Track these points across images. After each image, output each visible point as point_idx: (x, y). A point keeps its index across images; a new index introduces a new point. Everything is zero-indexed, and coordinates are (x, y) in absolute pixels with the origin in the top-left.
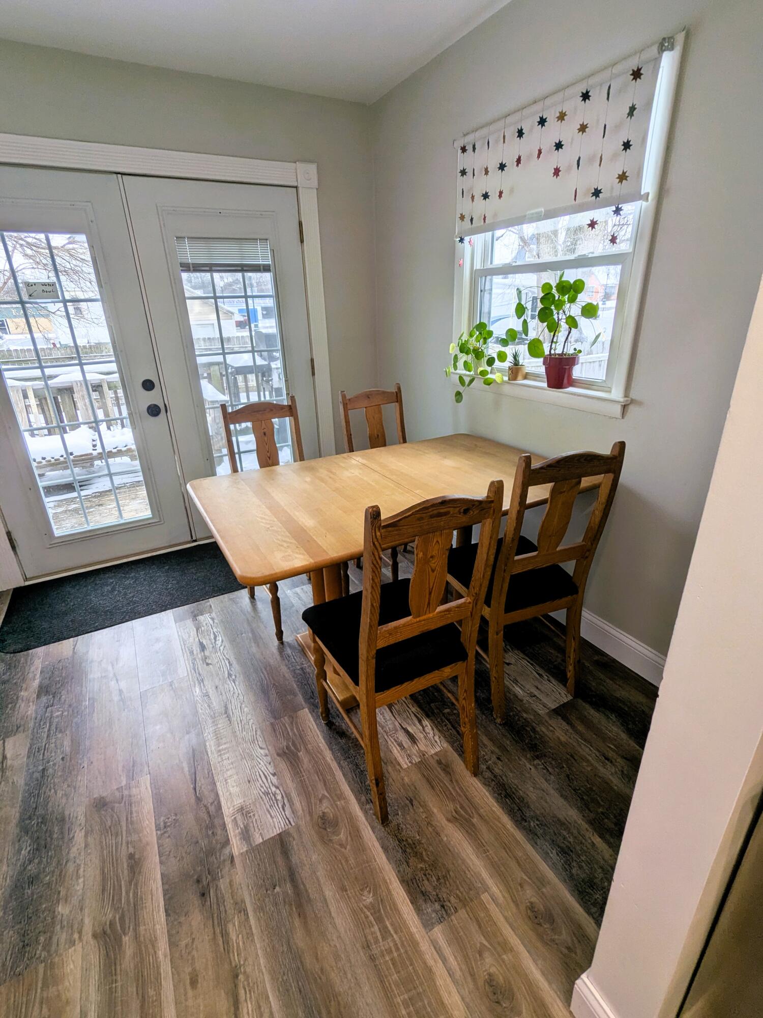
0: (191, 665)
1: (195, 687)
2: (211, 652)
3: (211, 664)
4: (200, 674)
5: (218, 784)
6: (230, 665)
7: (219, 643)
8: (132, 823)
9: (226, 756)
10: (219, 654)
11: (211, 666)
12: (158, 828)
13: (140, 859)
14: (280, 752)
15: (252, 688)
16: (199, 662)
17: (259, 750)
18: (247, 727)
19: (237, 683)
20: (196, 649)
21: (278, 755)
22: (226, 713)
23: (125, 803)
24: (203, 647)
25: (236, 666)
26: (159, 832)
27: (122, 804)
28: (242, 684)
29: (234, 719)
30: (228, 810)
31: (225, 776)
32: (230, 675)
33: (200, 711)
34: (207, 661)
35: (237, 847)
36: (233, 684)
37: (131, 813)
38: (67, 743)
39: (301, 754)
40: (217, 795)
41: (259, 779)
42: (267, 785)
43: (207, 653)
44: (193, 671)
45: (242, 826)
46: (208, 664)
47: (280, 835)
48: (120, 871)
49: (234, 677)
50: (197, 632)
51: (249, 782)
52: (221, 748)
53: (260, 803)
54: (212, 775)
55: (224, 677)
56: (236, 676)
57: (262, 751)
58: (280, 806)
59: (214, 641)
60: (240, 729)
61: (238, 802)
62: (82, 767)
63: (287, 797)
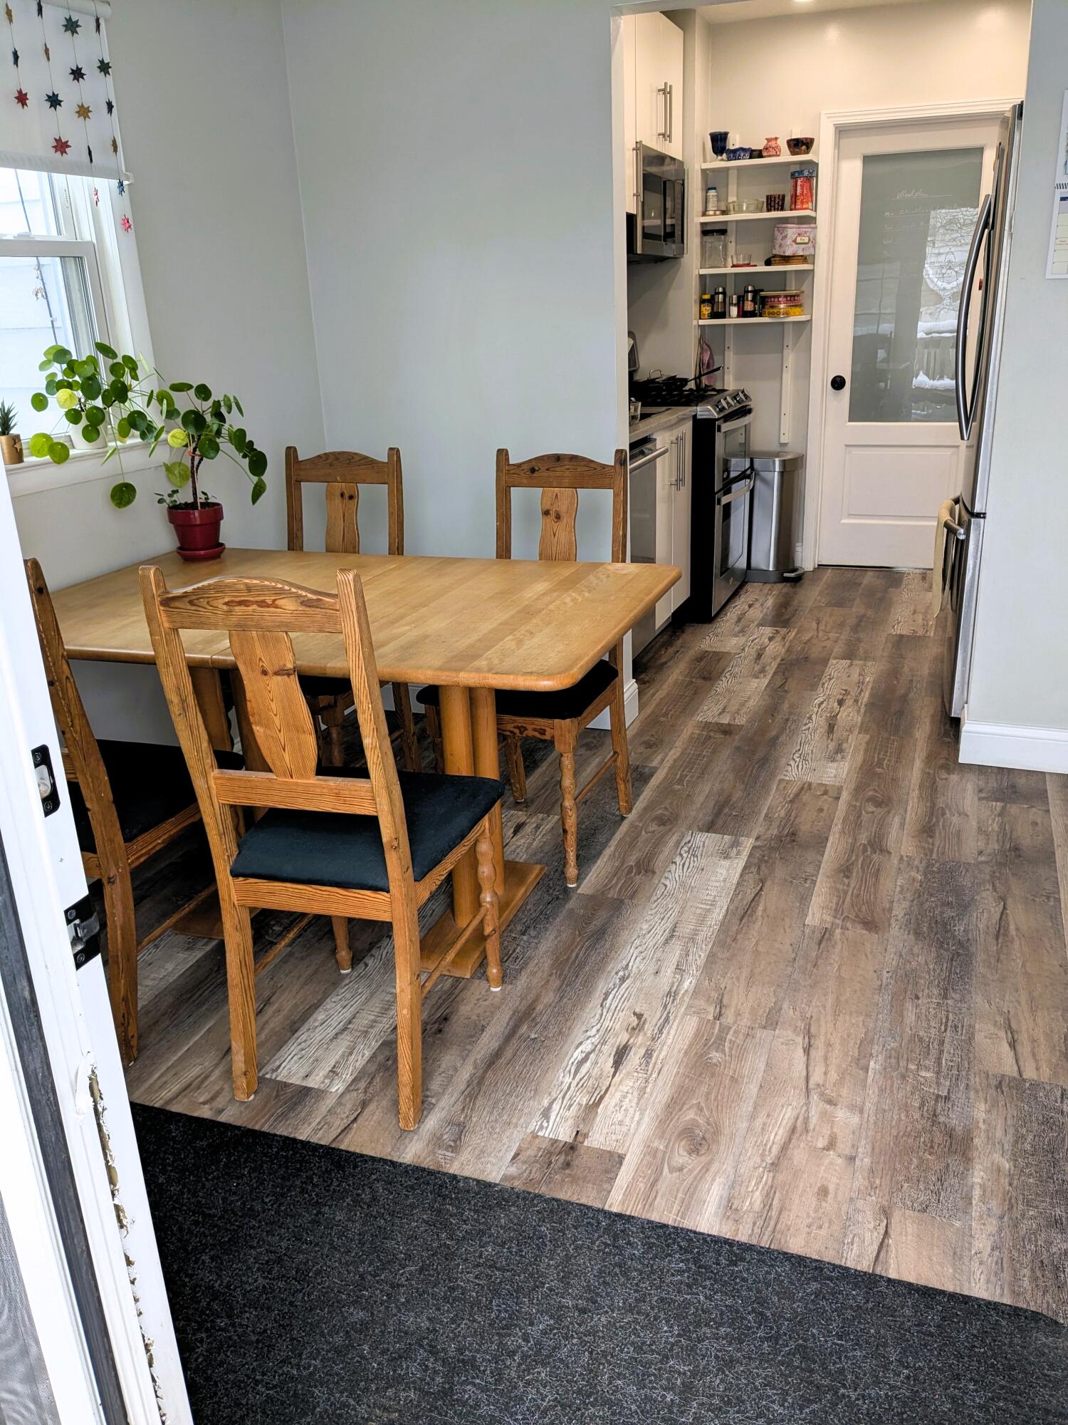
0: (665, 1032)
1: (686, 991)
2: (617, 1035)
3: (635, 1014)
4: (665, 1007)
5: (735, 881)
6: (607, 995)
7: (587, 1046)
8: (839, 897)
9: (708, 898)
10: (607, 1023)
11: (638, 1010)
12: (814, 882)
13: (840, 872)
14: (650, 874)
15: (612, 945)
16: (649, 1029)
17: (668, 885)
18: (662, 910)
19: (625, 963)
20: (634, 1058)
21: (654, 873)
22: (672, 936)
23: (842, 914)
24: (621, 1055)
25: (601, 987)
26: (814, 878)
27: (846, 914)
28: (620, 958)
29: (669, 925)
30: (740, 863)
31: (722, 884)
32: (623, 980)
33: (703, 955)
34: (636, 1021)
35: (748, 843)
36: (630, 964)
37: (837, 904)
38: (910, 1017)
39: (632, 863)
40: (741, 876)
41: (691, 866)
42: (688, 860)
43: (623, 1038)
44: (671, 1018)
45: (734, 849)
46: (639, 1016)
47: (708, 832)
48: (861, 874)
49: (621, 973)
50: (602, 1098)
51: (703, 870)
52: (708, 907)
53: (706, 853)
54: (735, 891)
55: (634, 982)
56: (617, 973)
57: (667, 883)
58: (690, 844)
59: (592, 1056)
60: (671, 912)
61: (726, 863)
62: (890, 974)
63: (678, 846)
